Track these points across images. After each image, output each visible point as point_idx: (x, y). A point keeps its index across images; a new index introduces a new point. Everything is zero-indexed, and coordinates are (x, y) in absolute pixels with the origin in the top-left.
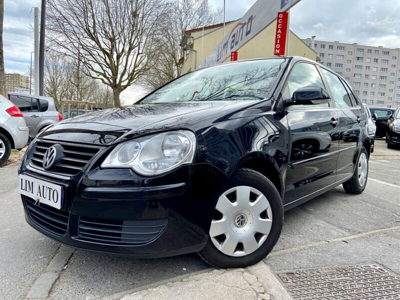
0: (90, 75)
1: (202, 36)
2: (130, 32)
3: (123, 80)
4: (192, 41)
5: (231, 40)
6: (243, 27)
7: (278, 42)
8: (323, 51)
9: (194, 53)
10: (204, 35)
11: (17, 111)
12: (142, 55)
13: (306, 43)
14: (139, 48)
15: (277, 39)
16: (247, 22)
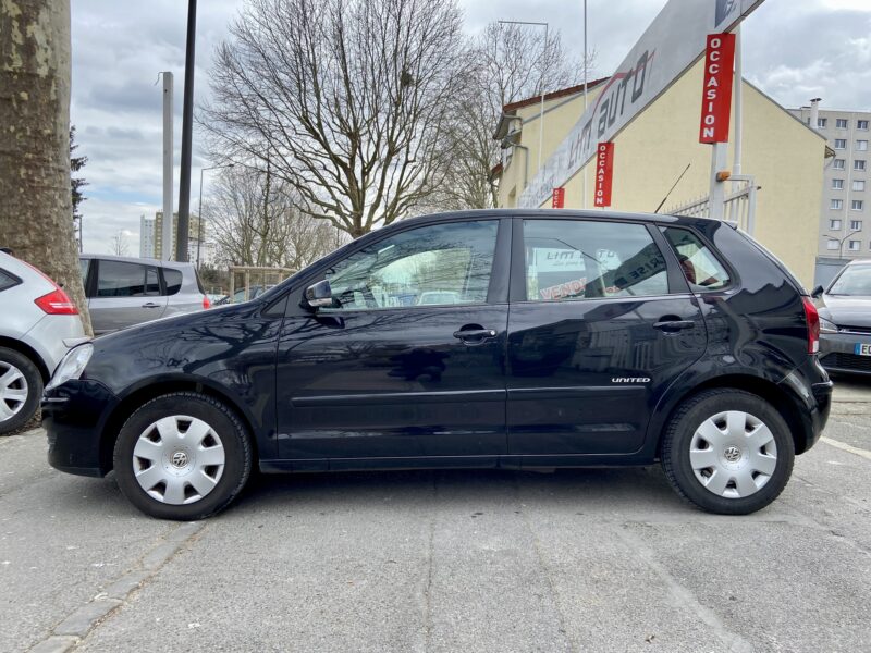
0: (310, 210)
1: (539, 115)
2: (391, 117)
3: (374, 219)
4: (517, 127)
5: (599, 115)
6: (624, 84)
7: (710, 110)
8: (843, 133)
9: (522, 152)
10: (545, 112)
11: (65, 301)
12: (413, 164)
13: (799, 117)
14: (408, 149)
15: (706, 102)
16: (634, 69)
